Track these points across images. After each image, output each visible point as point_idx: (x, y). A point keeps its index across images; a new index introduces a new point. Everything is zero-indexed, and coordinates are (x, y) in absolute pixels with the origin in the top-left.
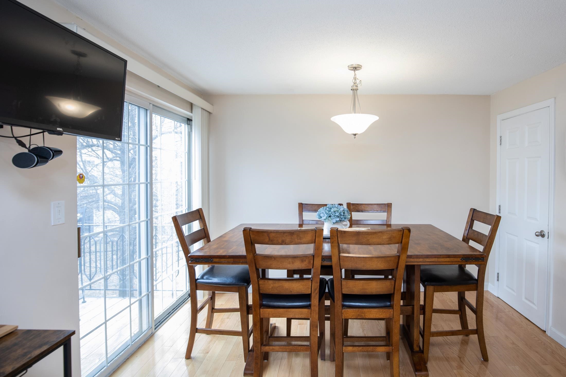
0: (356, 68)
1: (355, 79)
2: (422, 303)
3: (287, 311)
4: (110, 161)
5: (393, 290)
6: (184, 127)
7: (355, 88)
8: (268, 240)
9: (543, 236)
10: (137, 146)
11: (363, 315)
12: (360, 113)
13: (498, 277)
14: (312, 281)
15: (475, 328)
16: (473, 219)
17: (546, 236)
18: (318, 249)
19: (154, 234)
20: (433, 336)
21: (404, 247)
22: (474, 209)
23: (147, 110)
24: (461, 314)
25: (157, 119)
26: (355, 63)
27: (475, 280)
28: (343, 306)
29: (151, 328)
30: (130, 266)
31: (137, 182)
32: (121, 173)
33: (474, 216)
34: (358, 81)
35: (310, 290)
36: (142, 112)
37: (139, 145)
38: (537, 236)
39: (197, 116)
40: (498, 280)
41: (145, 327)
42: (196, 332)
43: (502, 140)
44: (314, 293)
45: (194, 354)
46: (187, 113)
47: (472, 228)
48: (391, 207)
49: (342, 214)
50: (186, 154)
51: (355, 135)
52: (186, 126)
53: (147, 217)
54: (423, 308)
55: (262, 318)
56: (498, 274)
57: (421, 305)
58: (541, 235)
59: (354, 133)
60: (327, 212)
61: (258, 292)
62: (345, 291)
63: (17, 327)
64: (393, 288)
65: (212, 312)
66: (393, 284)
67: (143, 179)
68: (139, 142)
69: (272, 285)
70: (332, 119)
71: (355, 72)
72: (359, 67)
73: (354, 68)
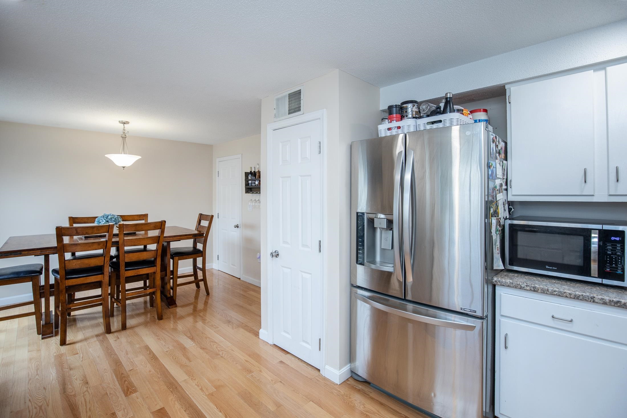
0: (125, 123)
1: (124, 130)
2: (171, 269)
3: (86, 279)
5: (156, 256)
7: (124, 136)
9: (238, 227)
11: (138, 272)
12: (127, 154)
13: (218, 258)
14: (105, 257)
15: (202, 278)
16: (201, 219)
17: (239, 227)
18: (110, 236)
20: (178, 286)
21: (163, 232)
22: (201, 214)
24: (195, 275)
26: (124, 119)
27: (202, 251)
28: (126, 270)
33: (201, 217)
34: (126, 132)
35: (103, 263)
38: (235, 227)
40: (218, 260)
43: (219, 174)
44: (106, 264)
47: (200, 225)
48: (147, 217)
49: (117, 219)
51: (124, 167)
54: (172, 272)
56: (218, 255)
57: (171, 271)
58: (237, 226)
59: (124, 166)
60: (105, 219)
61: (64, 269)
62: (127, 260)
64: (156, 255)
66: (156, 252)
70: (106, 156)
71: (124, 125)
72: (127, 123)
73: (123, 123)
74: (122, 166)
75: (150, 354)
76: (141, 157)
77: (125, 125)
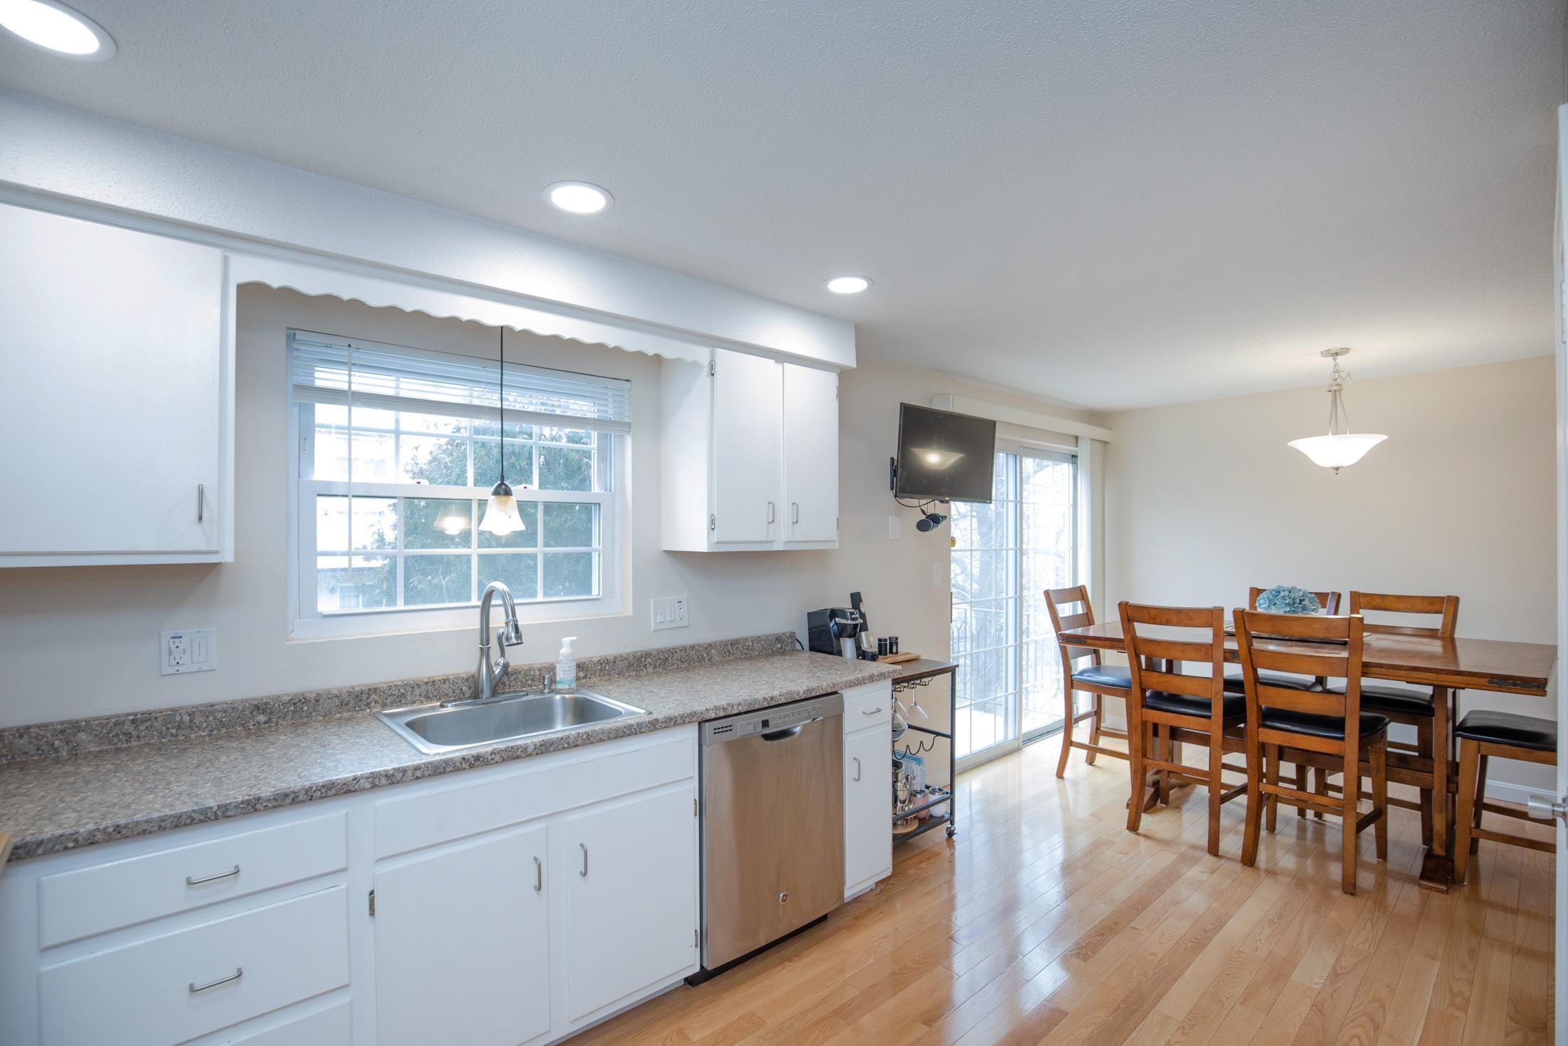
0: (1337, 354)
1: (1336, 371)
3: (1177, 717)
4: (962, 518)
5: (1344, 712)
6: (1066, 468)
7: (1336, 388)
8: (1148, 617)
10: (1005, 503)
12: (1345, 433)
14: (1212, 680)
18: (1217, 636)
19: (1024, 627)
21: (1354, 645)
23: (1016, 455)
25: (1029, 463)
26: (1335, 345)
29: (1018, 739)
30: (995, 649)
31: (1005, 547)
32: (979, 539)
35: (1210, 693)
36: (1011, 459)
37: (1008, 501)
39: (1084, 451)
41: (1011, 737)
42: (1071, 745)
45: (1067, 774)
46: (1071, 449)
50: (1071, 508)
51: (1337, 469)
52: (1071, 465)
53: (1016, 594)
55: (1146, 722)
59: (1336, 466)
61: (1138, 685)
62: (1263, 702)
63: (920, 656)
64: (1344, 708)
65: (1096, 733)
66: (1343, 701)
67: (1011, 545)
68: (1007, 498)
69: (1156, 679)
70: (1290, 444)
71: (1335, 360)
72: (1345, 351)
73: (1333, 354)
74: (1330, 466)
75: (1205, 931)
76: (1385, 437)
77: (1339, 358)
